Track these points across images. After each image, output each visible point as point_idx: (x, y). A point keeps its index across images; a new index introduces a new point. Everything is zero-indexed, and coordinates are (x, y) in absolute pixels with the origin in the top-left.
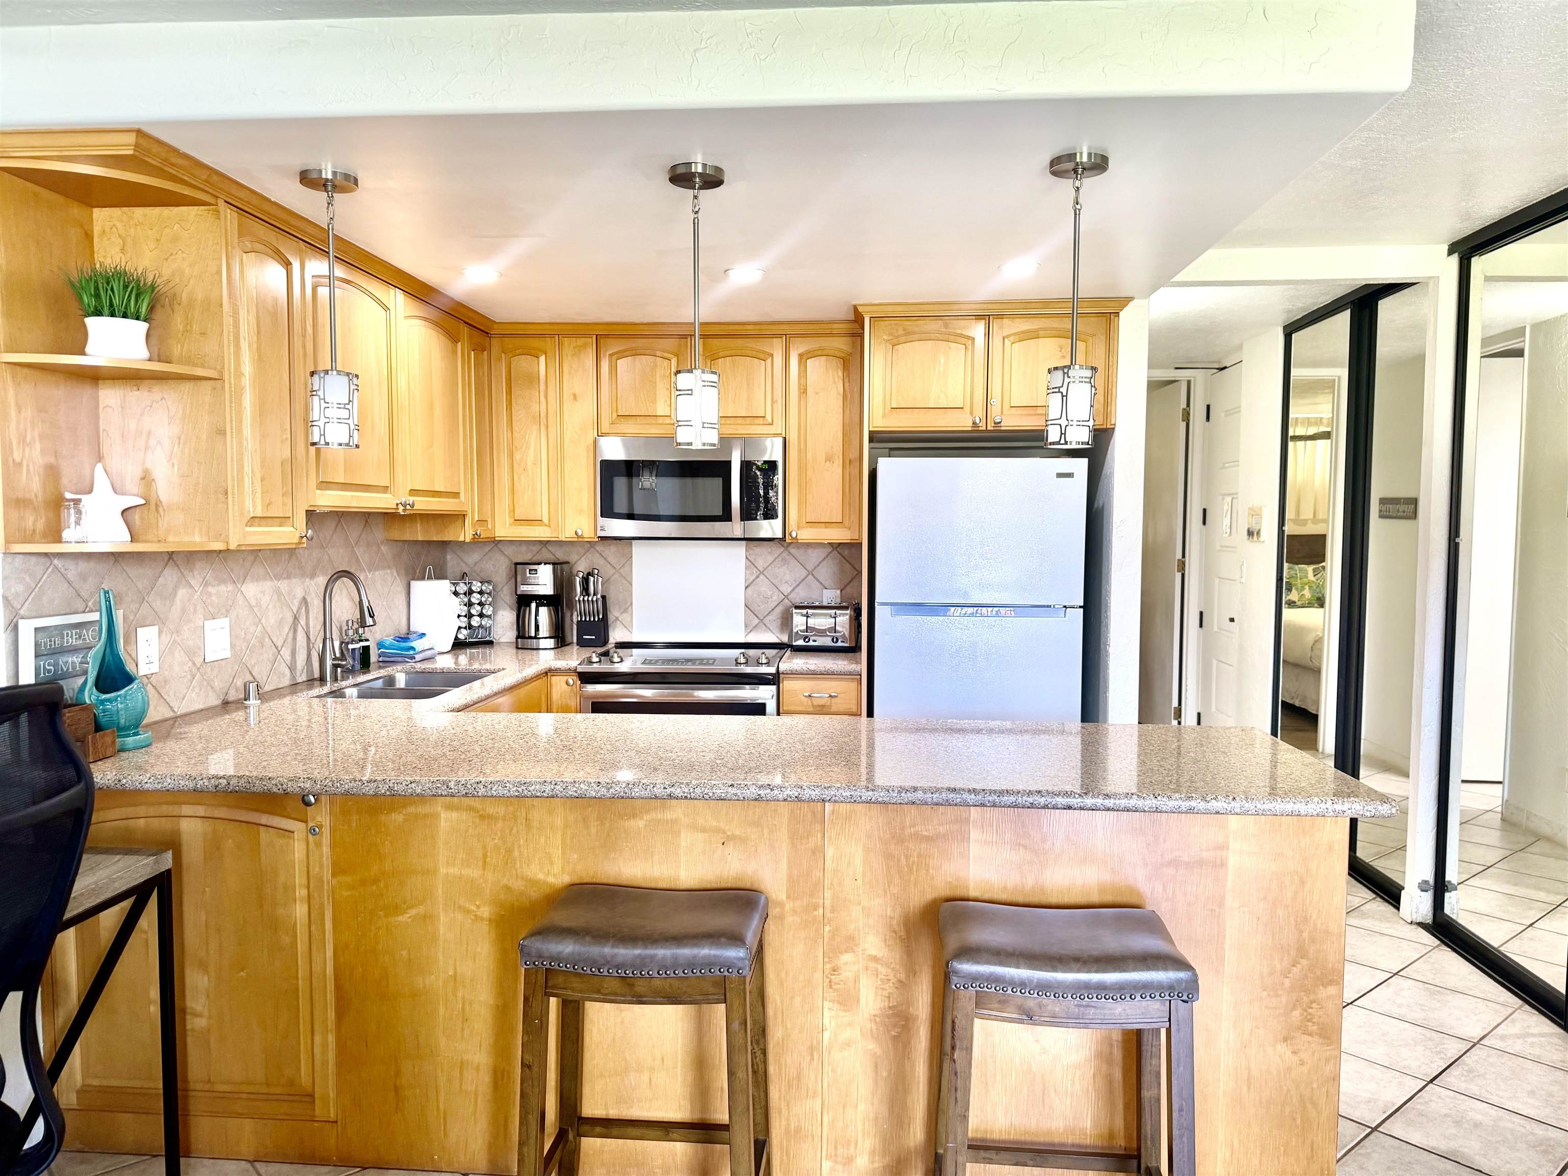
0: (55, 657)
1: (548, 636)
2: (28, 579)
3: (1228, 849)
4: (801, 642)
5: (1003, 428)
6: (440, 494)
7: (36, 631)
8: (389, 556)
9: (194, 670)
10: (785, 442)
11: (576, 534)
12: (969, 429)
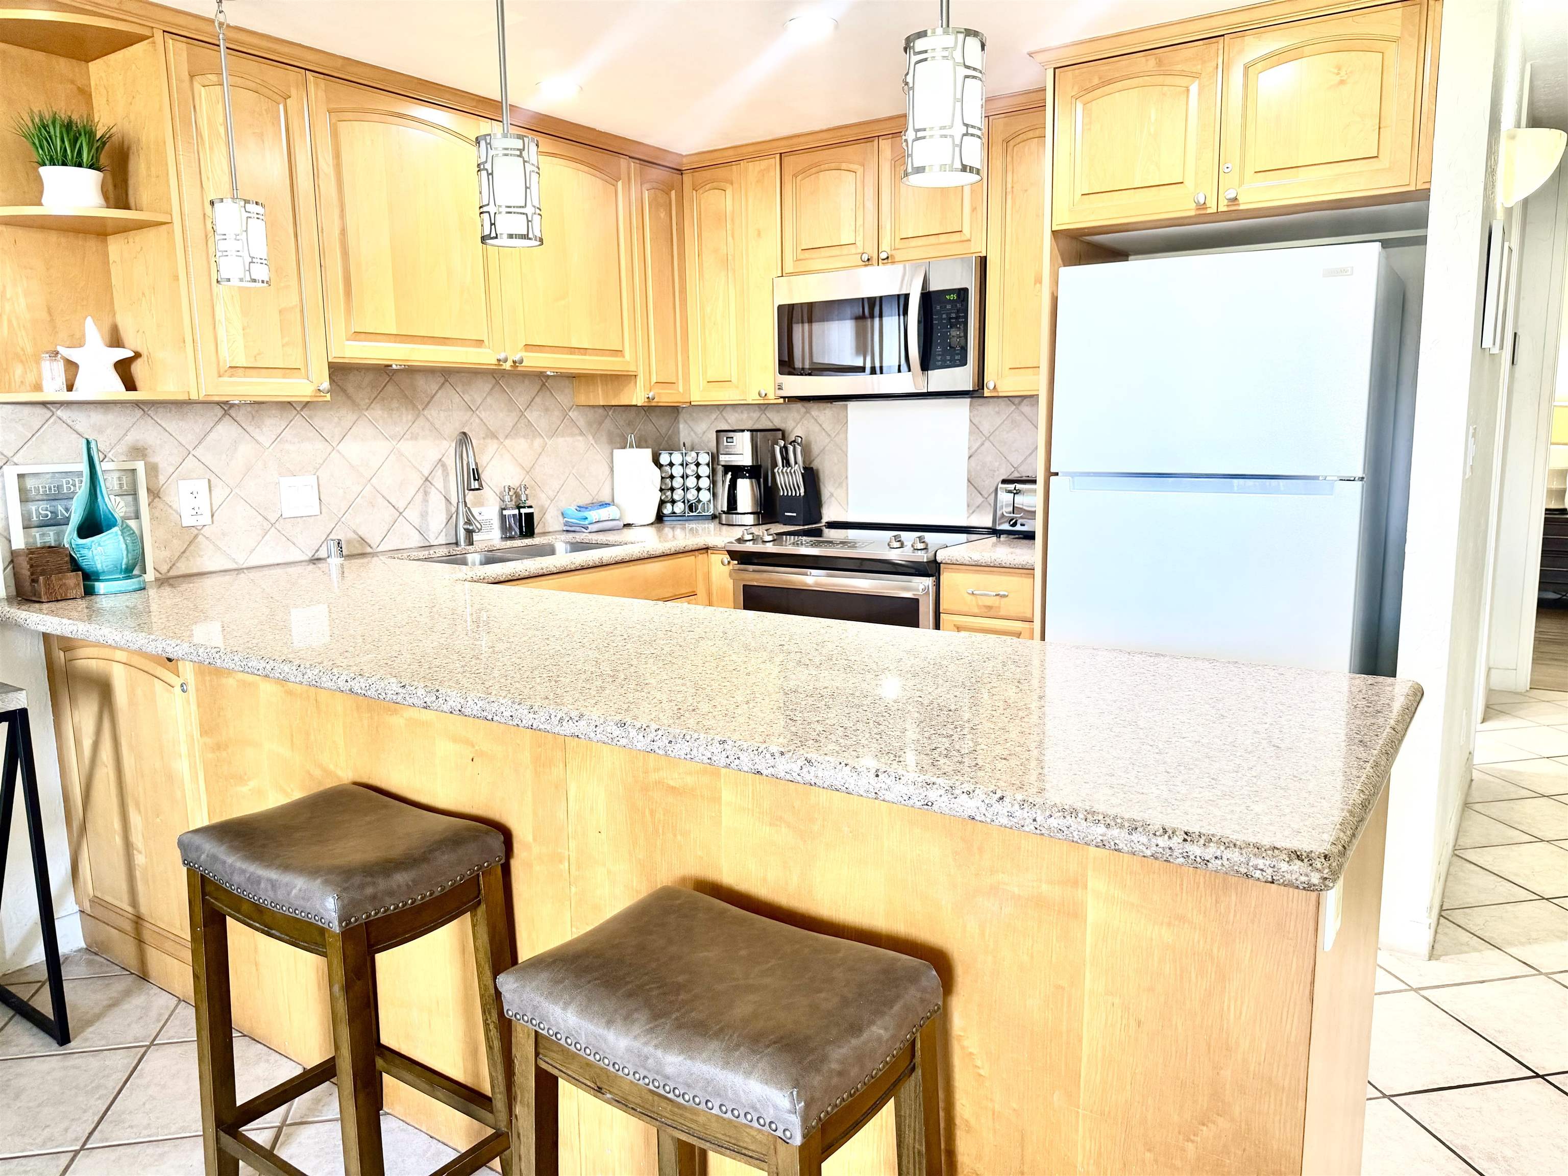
0: (54, 503)
1: (750, 511)
2: (20, 429)
3: (1085, 887)
4: (1006, 527)
5: (1242, 207)
6: (583, 351)
7: (20, 476)
8: (581, 422)
9: (267, 525)
10: (983, 262)
11: (760, 394)
12: (1192, 213)
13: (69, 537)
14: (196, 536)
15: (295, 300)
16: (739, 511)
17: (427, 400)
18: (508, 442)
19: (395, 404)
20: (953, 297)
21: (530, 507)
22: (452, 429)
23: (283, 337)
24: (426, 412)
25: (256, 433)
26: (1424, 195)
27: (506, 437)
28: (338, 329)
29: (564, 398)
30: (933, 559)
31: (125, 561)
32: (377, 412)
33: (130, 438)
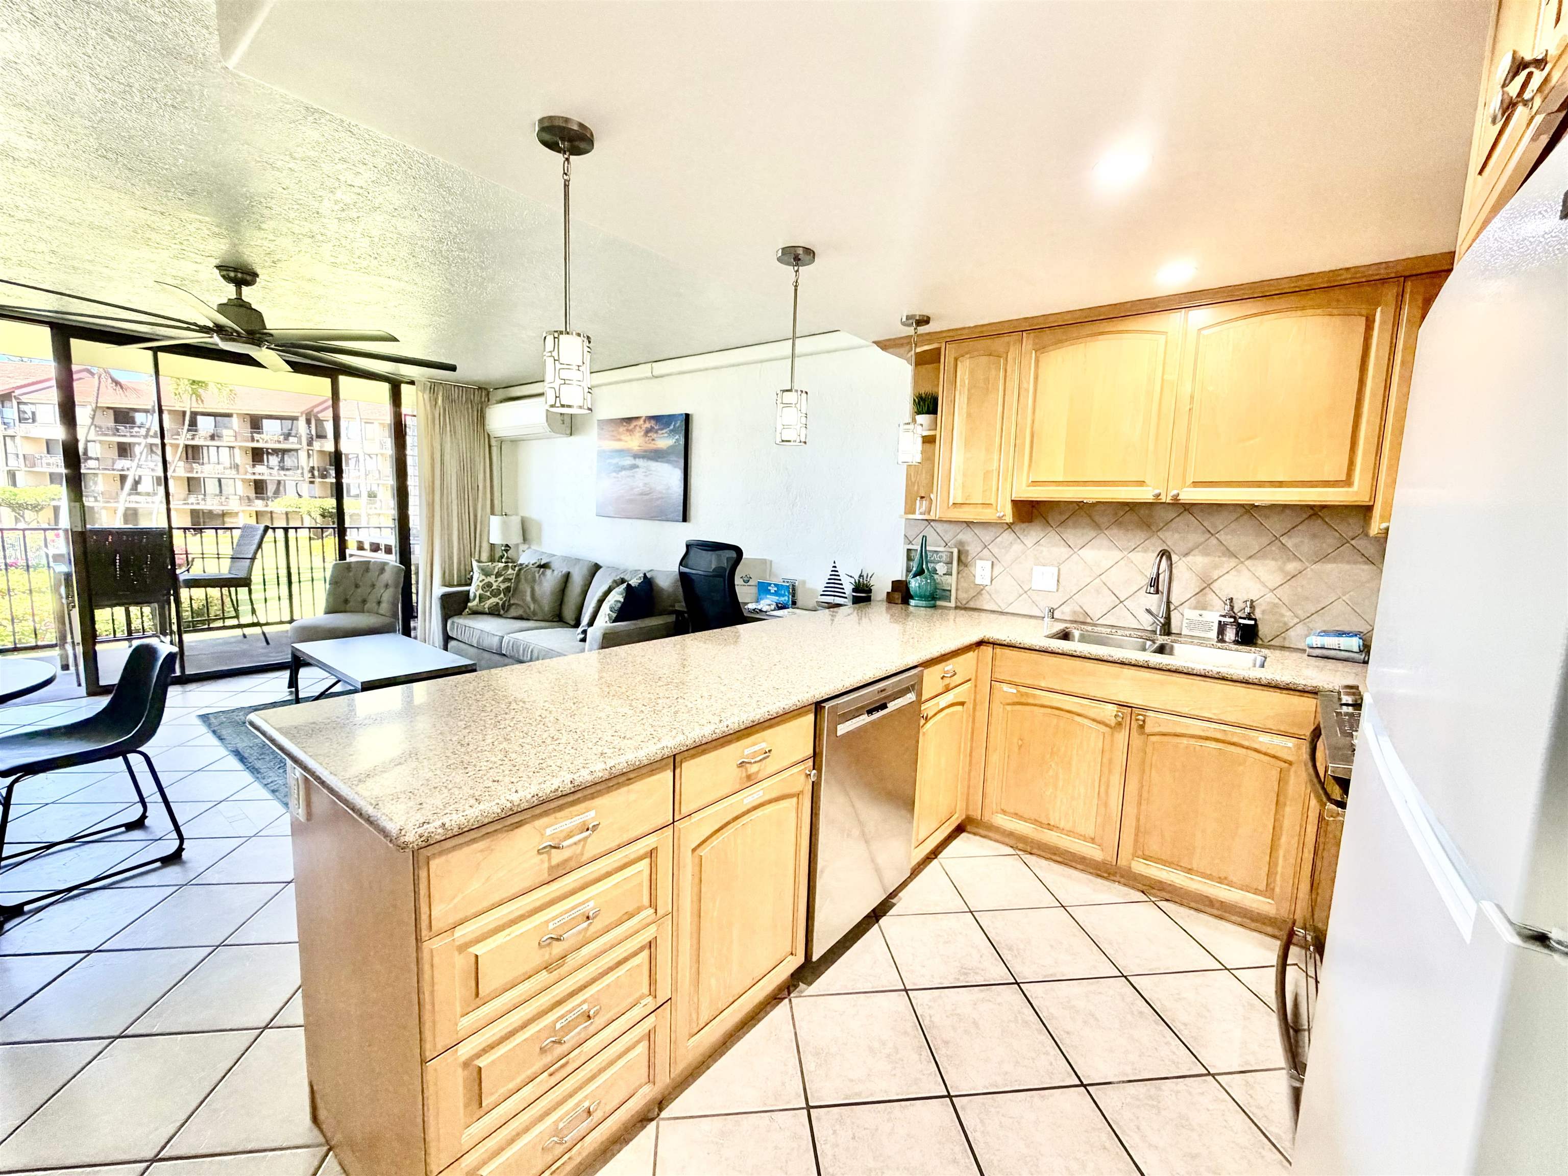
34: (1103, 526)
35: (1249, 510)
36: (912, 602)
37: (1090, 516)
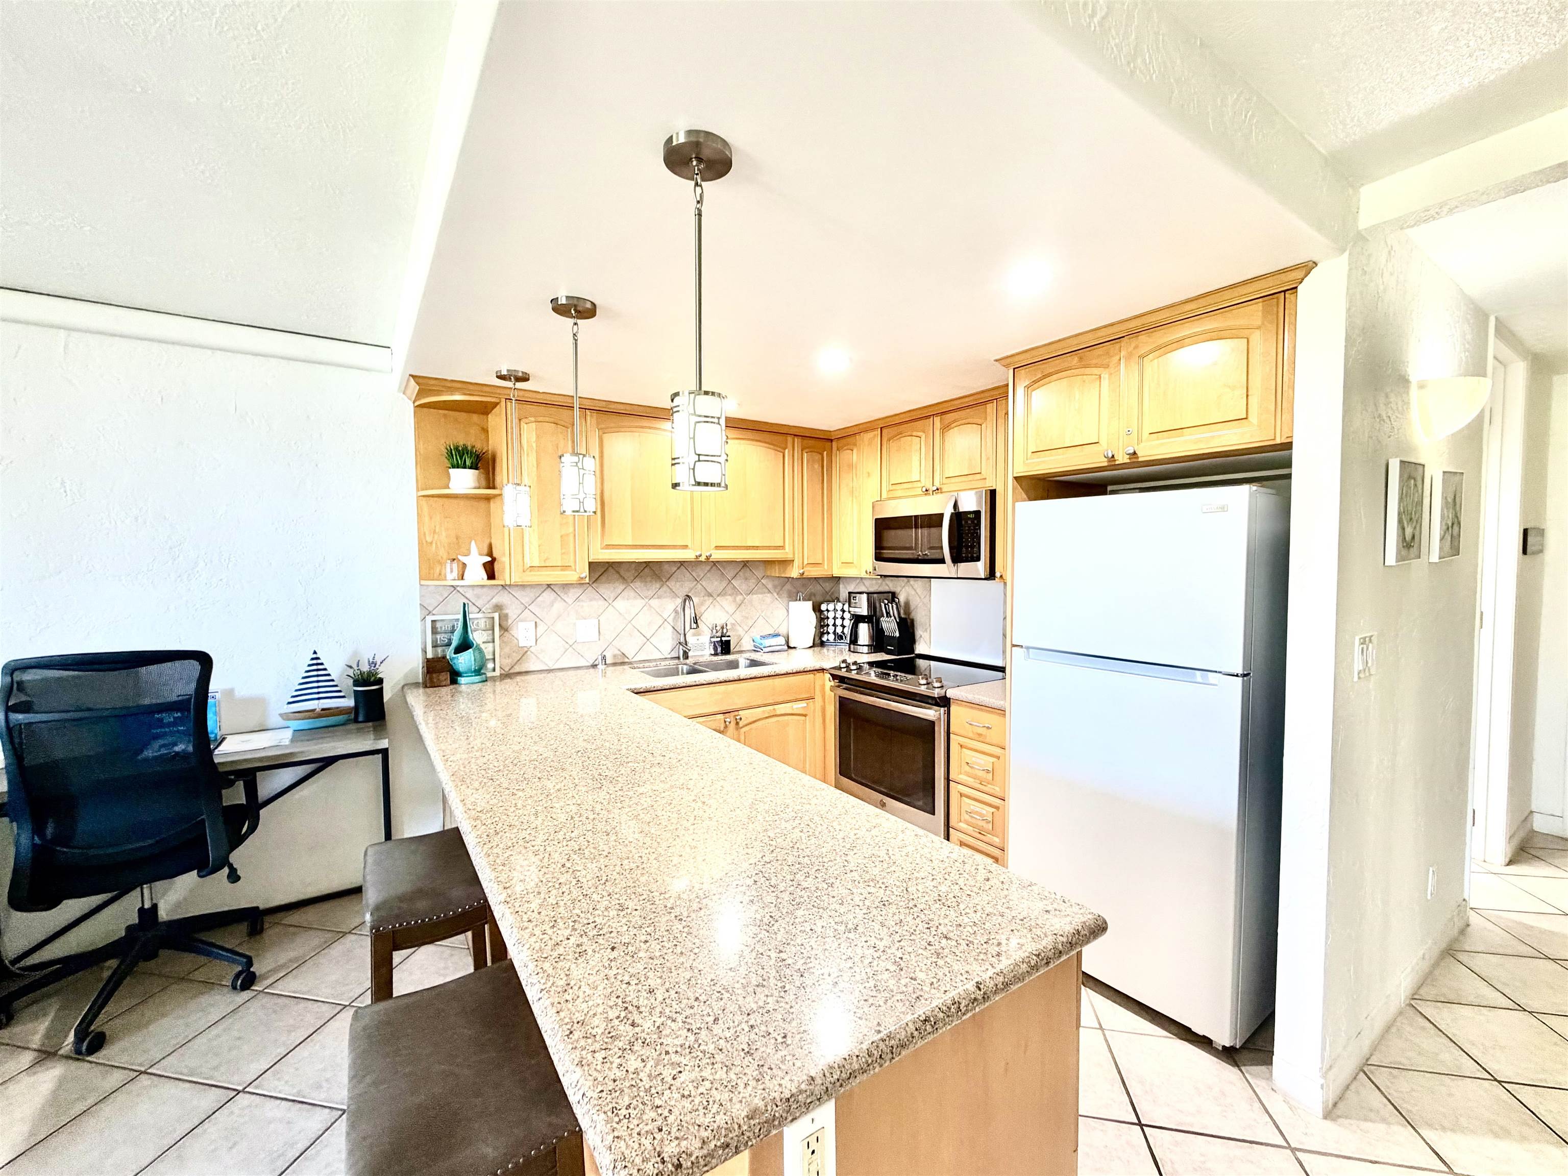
0: (450, 634)
1: (866, 644)
5: (1140, 459)
6: (757, 548)
7: (434, 622)
8: (770, 586)
9: (567, 646)
10: (993, 493)
11: (866, 572)
12: (1106, 464)
13: (450, 653)
14: (526, 652)
15: (571, 530)
16: (859, 643)
17: (669, 576)
18: (718, 599)
19: (649, 579)
20: (971, 516)
21: (729, 636)
22: (682, 593)
23: (562, 549)
24: (667, 583)
25: (565, 597)
26: (1288, 446)
27: (718, 596)
28: (596, 544)
29: (759, 573)
30: (944, 695)
31: (473, 667)
32: (638, 584)
33: (494, 601)
34: (629, 581)
35: (745, 564)
36: (462, 680)
37: (618, 572)
